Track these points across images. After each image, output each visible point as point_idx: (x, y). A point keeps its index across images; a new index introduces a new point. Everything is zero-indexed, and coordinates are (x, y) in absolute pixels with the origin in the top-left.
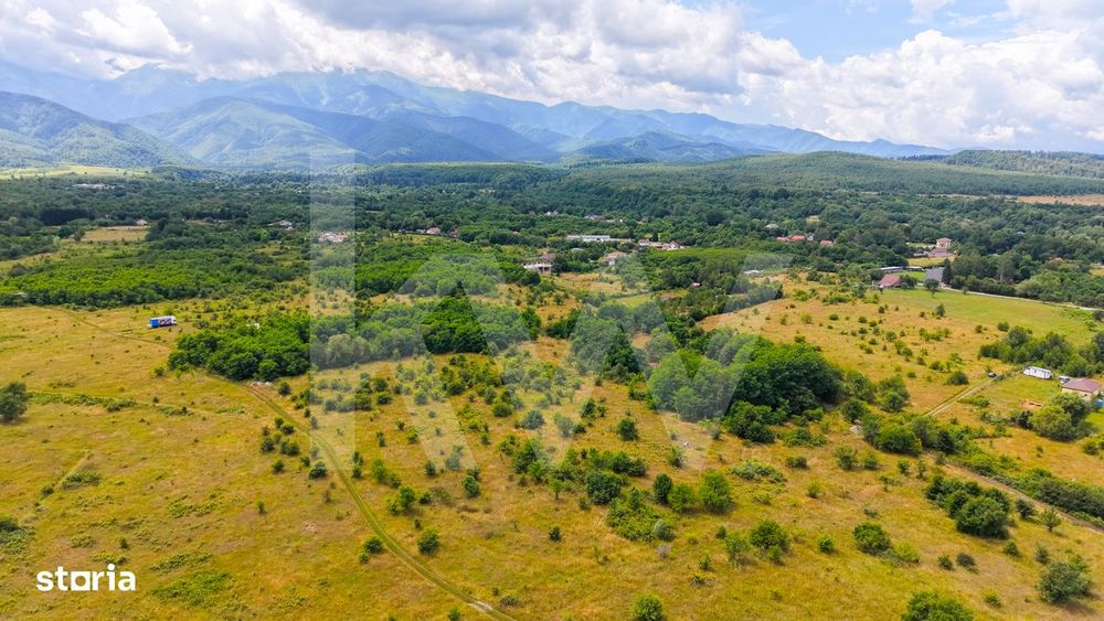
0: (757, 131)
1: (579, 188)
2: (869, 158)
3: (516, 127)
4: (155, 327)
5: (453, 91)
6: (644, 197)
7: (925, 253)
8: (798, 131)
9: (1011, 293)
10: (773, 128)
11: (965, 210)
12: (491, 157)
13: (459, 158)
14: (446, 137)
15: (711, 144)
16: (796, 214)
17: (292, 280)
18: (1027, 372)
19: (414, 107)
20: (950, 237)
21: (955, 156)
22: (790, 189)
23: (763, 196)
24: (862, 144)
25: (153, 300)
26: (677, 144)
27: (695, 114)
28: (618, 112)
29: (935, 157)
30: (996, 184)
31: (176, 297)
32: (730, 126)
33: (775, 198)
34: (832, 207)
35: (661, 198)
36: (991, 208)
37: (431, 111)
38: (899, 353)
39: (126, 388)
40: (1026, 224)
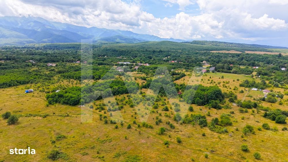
0: (143, 35)
1: (107, 50)
2: (175, 42)
3: (79, 33)
4: (27, 93)
5: (60, 23)
6: (127, 52)
7: (204, 64)
8: (153, 36)
9: (230, 73)
10: (147, 35)
11: (202, 54)
12: (74, 41)
13: (64, 42)
14: (60, 36)
15: (133, 39)
16: (165, 56)
17: (53, 77)
18: (252, 89)
19: (49, 27)
20: (205, 61)
21: (192, 42)
22: (162, 50)
23: (156, 52)
24: (168, 39)
25: (17, 85)
26: (124, 39)
27: (127, 31)
28: (107, 30)
29: (187, 42)
30: (204, 48)
31: (23, 84)
32: (137, 34)
33: (159, 52)
34: (173, 54)
35: (132, 52)
36: (207, 54)
37: (54, 29)
38: (224, 87)
39: (41, 111)
40: (216, 57)
